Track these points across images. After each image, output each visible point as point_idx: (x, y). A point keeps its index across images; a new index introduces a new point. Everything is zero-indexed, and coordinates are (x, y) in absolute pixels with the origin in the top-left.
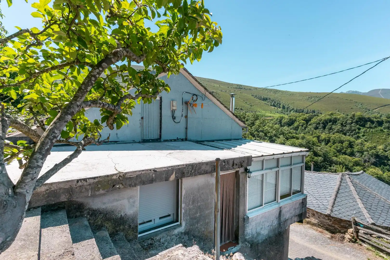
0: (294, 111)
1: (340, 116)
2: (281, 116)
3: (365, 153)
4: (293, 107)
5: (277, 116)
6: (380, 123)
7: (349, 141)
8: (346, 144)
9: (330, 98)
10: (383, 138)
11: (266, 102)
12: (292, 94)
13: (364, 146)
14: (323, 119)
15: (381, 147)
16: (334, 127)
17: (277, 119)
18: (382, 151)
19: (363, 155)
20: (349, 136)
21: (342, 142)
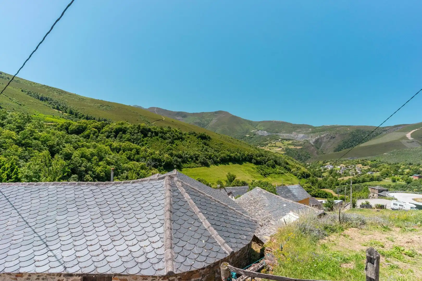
0: (85, 118)
1: (128, 125)
2: (68, 121)
3: (147, 158)
4: (83, 114)
5: (62, 121)
6: (157, 134)
7: (136, 149)
8: (134, 151)
9: (121, 109)
10: (159, 145)
11: (46, 103)
12: (83, 99)
13: (147, 152)
14: (115, 127)
15: (157, 152)
16: (124, 136)
17: (63, 125)
18: (158, 155)
19: (147, 160)
20: (136, 144)
21: (131, 150)
